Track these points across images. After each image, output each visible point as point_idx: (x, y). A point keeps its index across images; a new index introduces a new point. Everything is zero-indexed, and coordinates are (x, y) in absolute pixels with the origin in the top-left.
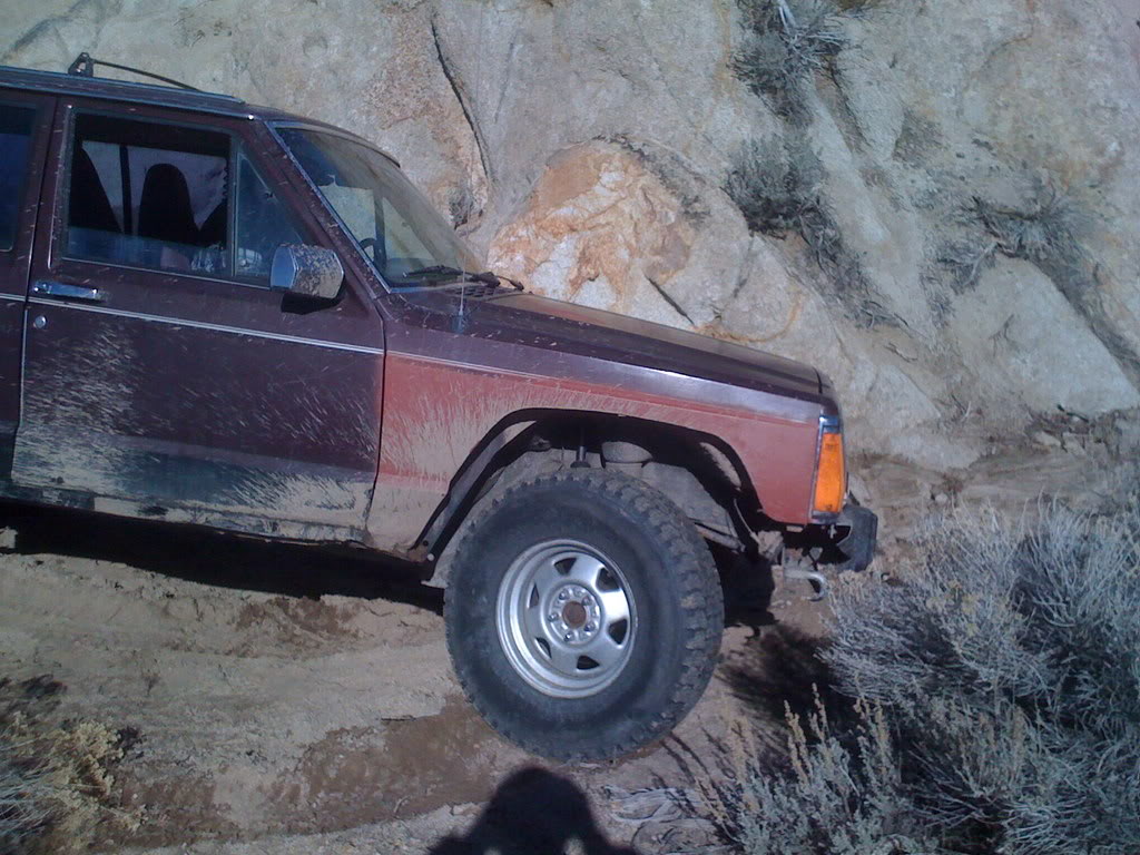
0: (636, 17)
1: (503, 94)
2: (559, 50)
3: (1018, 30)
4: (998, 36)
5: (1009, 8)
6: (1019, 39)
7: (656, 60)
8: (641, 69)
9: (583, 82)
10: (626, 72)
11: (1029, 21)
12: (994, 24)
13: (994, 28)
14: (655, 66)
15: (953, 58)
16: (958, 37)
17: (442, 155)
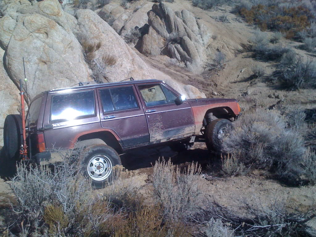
0: (69, 66)
1: (34, 83)
2: (50, 73)
3: (132, 69)
4: (129, 70)
5: (130, 65)
6: (133, 71)
7: (75, 75)
8: (72, 77)
9: (57, 80)
10: (68, 78)
11: (134, 68)
12: (128, 68)
13: (128, 69)
14: (75, 77)
15: (122, 75)
16: (123, 71)
17: (13, 98)
